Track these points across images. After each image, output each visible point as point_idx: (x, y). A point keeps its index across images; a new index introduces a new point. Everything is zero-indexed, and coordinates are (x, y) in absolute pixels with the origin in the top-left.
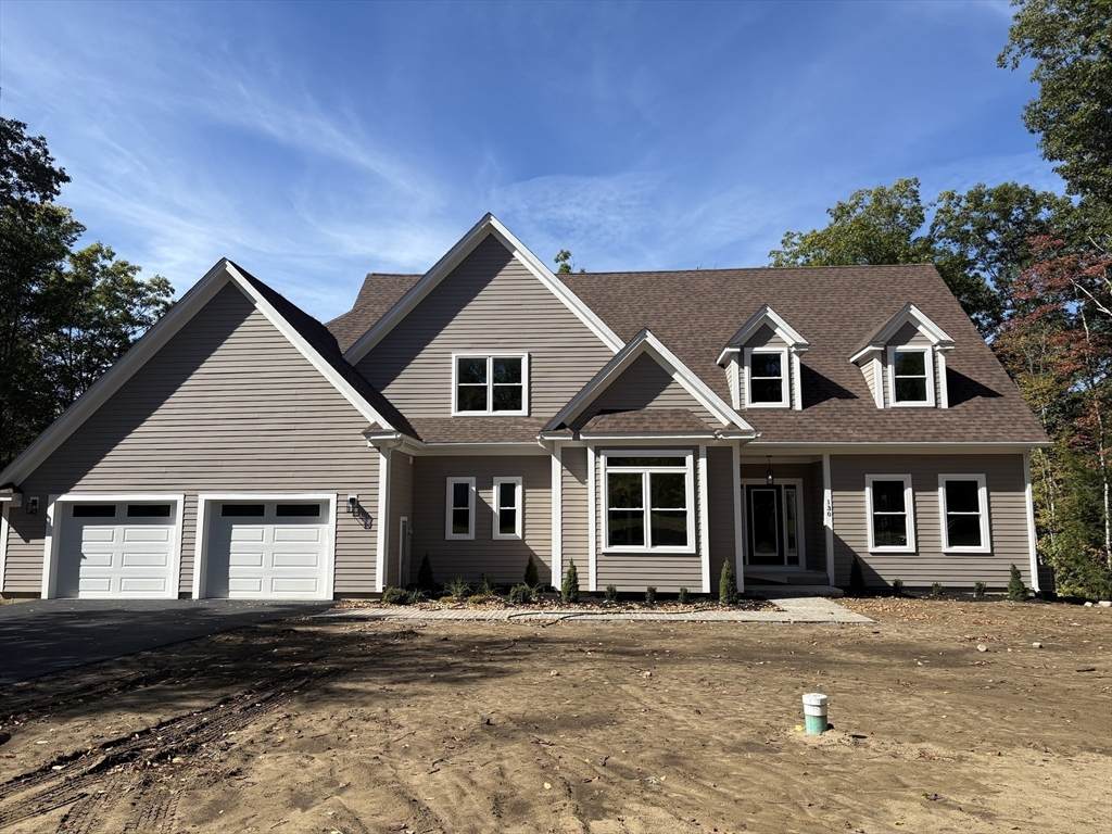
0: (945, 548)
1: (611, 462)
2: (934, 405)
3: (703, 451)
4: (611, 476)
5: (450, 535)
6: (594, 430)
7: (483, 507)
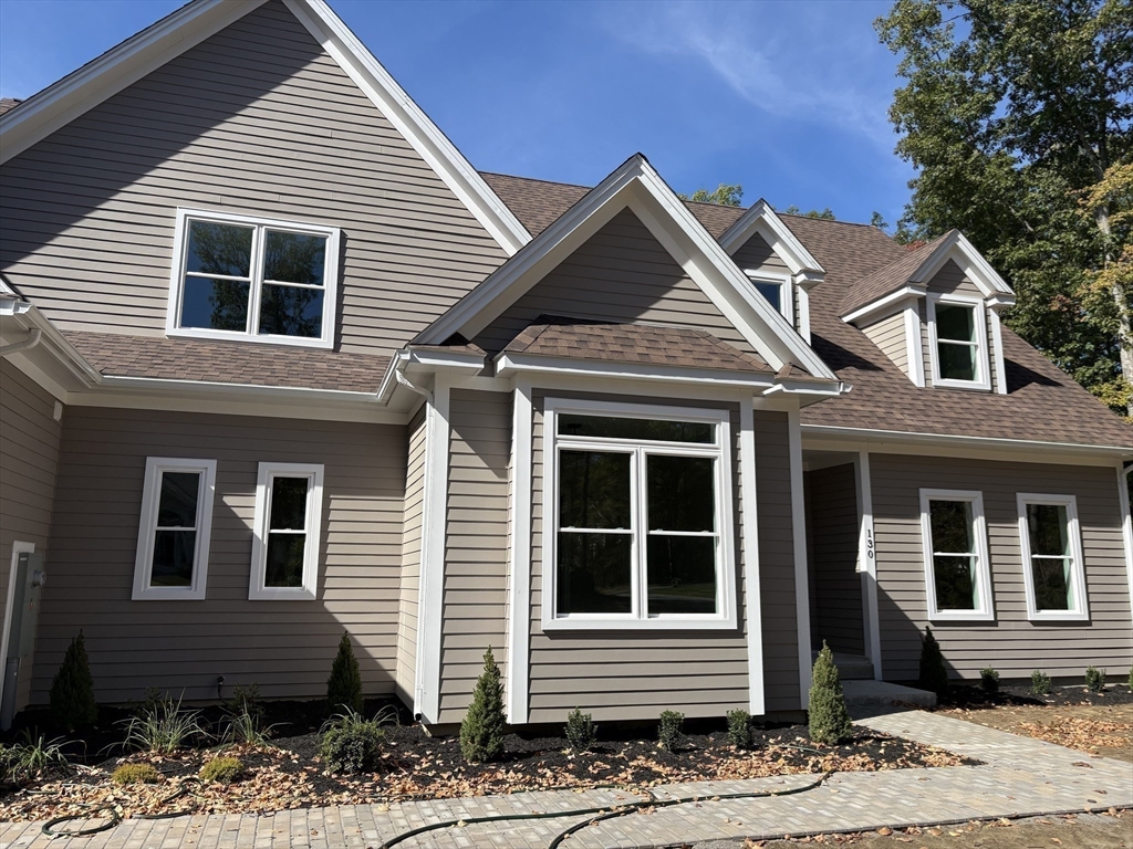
0: (1032, 614)
1: (568, 425)
2: (990, 388)
3: (747, 416)
4: (566, 456)
5: (144, 587)
6: (534, 349)
7: (231, 529)
